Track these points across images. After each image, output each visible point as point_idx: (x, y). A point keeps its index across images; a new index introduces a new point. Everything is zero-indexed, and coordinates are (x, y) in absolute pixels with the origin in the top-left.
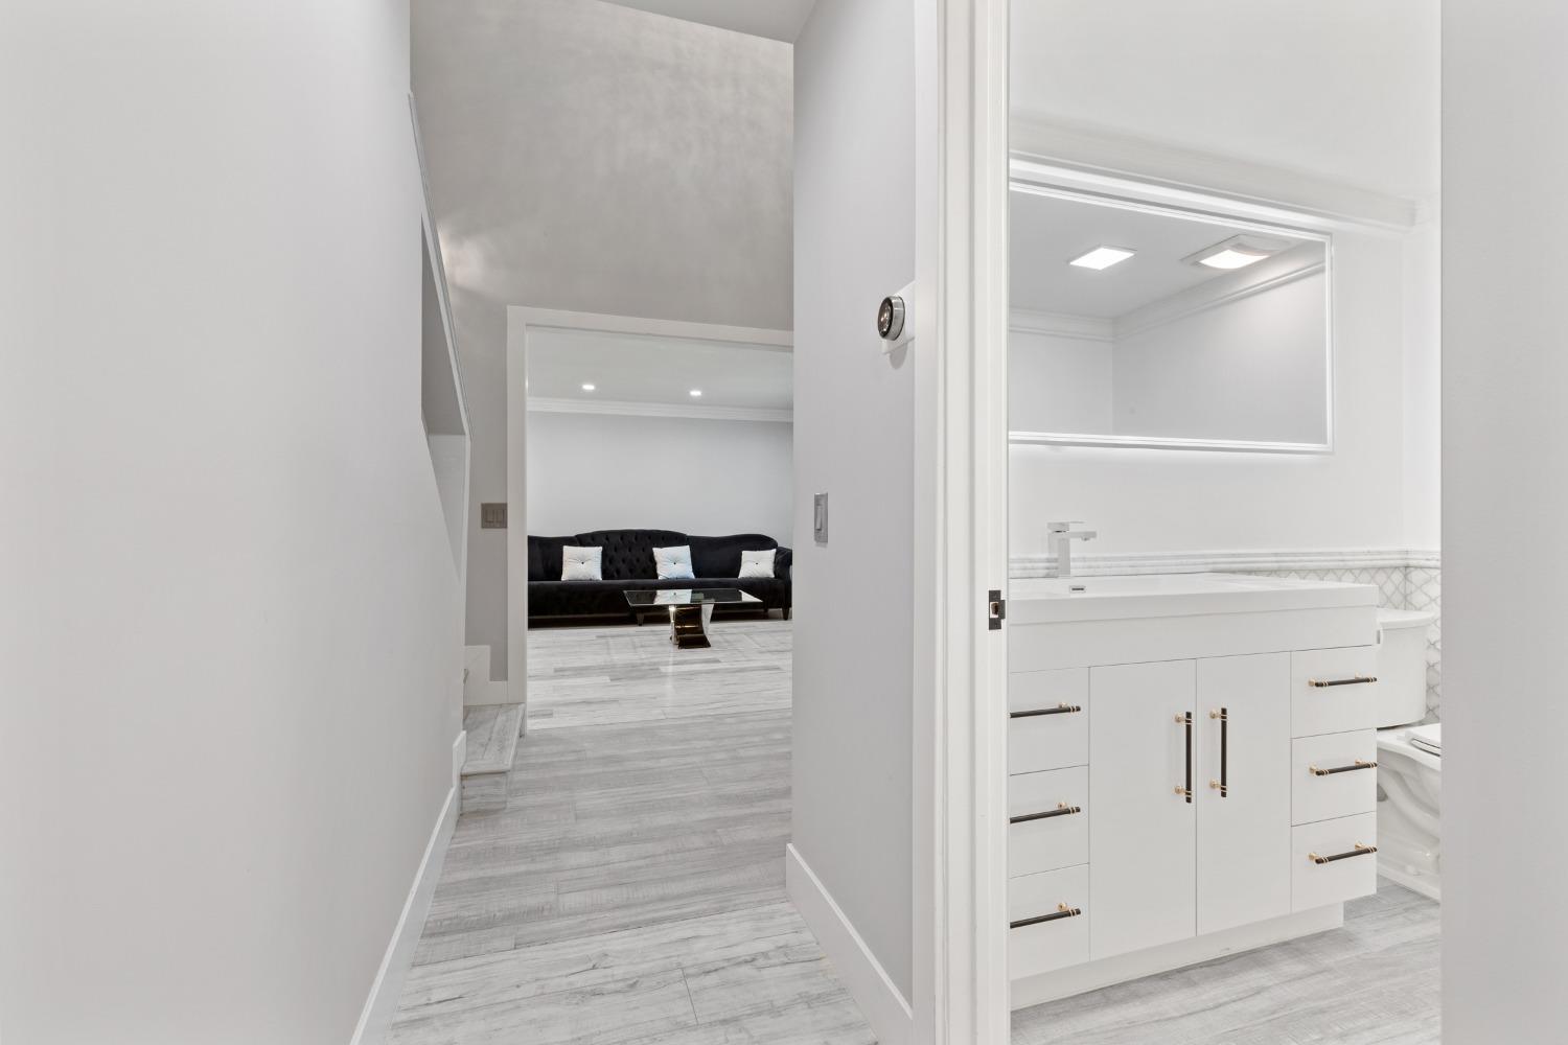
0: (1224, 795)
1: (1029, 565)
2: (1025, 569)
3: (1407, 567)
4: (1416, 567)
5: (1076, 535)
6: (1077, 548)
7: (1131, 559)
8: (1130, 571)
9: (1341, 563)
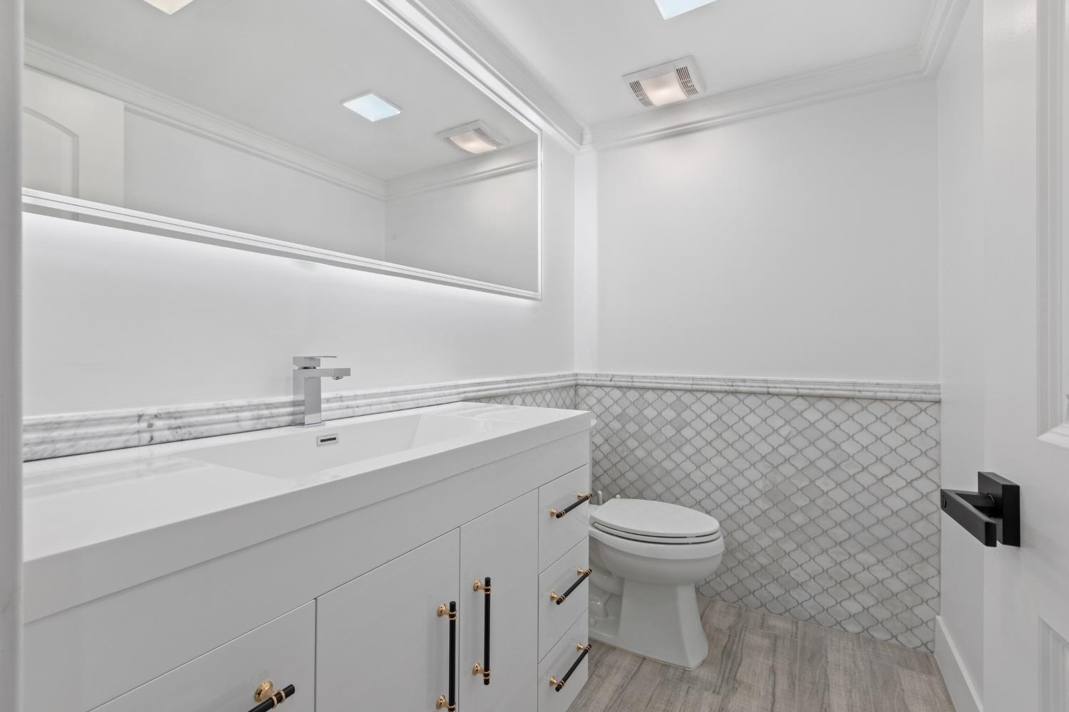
0: (487, 682)
1: (266, 412)
2: (259, 418)
3: (576, 385)
4: (581, 385)
5: (327, 373)
6: (329, 389)
7: (392, 394)
8: (391, 407)
9: (545, 386)
